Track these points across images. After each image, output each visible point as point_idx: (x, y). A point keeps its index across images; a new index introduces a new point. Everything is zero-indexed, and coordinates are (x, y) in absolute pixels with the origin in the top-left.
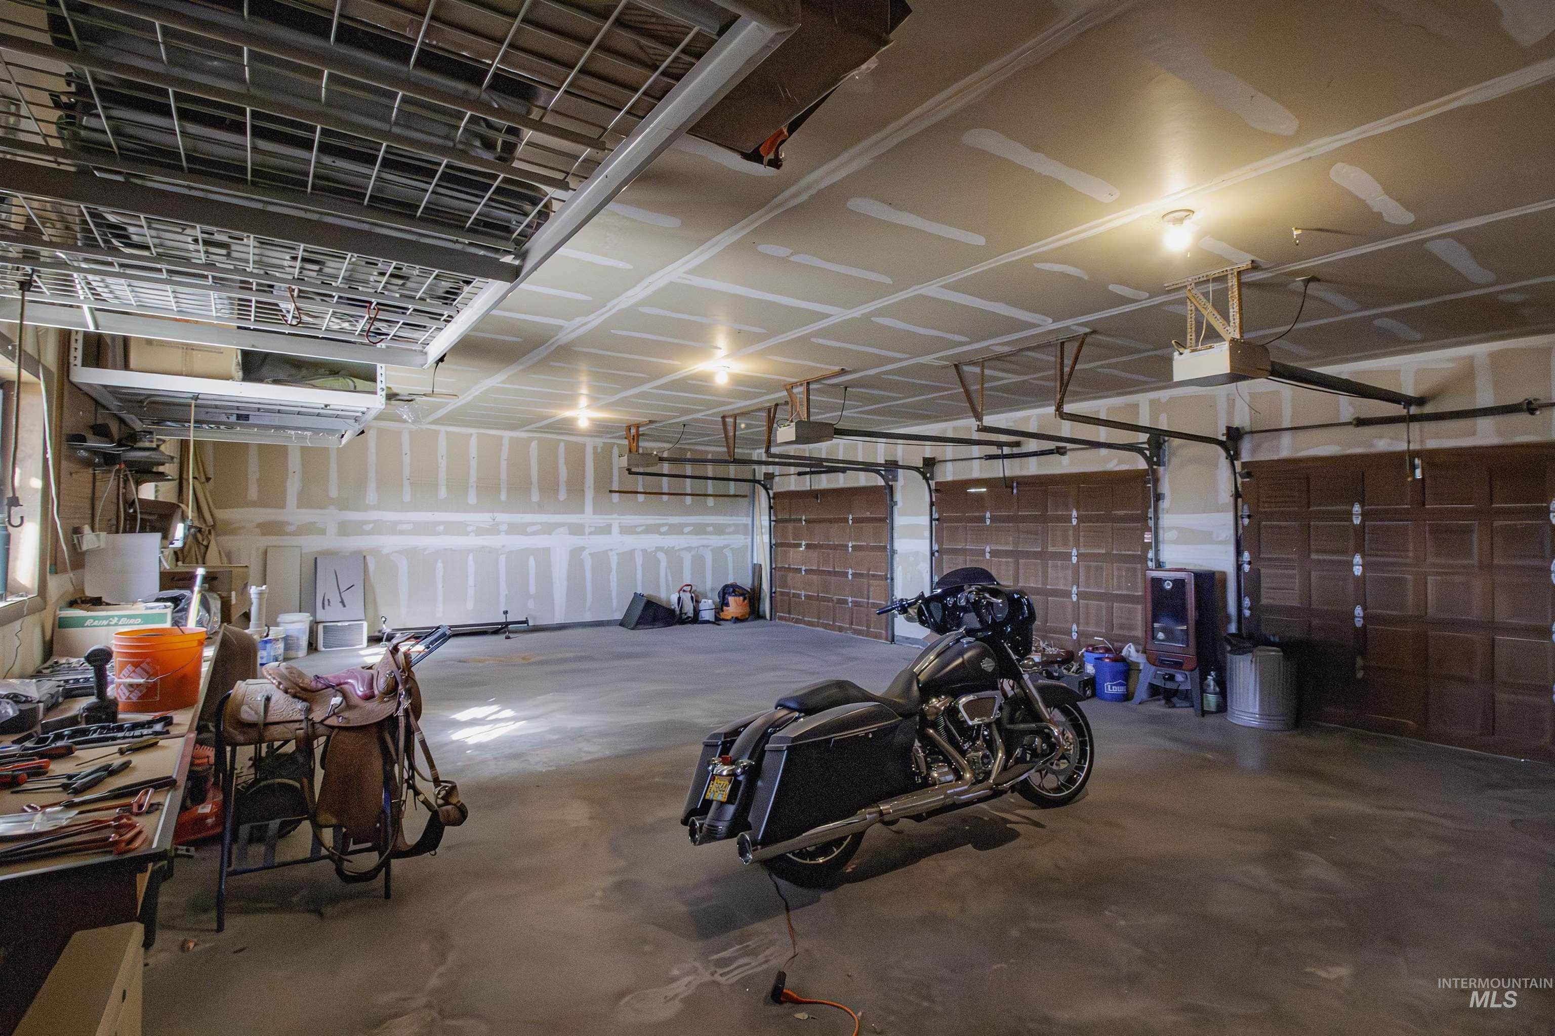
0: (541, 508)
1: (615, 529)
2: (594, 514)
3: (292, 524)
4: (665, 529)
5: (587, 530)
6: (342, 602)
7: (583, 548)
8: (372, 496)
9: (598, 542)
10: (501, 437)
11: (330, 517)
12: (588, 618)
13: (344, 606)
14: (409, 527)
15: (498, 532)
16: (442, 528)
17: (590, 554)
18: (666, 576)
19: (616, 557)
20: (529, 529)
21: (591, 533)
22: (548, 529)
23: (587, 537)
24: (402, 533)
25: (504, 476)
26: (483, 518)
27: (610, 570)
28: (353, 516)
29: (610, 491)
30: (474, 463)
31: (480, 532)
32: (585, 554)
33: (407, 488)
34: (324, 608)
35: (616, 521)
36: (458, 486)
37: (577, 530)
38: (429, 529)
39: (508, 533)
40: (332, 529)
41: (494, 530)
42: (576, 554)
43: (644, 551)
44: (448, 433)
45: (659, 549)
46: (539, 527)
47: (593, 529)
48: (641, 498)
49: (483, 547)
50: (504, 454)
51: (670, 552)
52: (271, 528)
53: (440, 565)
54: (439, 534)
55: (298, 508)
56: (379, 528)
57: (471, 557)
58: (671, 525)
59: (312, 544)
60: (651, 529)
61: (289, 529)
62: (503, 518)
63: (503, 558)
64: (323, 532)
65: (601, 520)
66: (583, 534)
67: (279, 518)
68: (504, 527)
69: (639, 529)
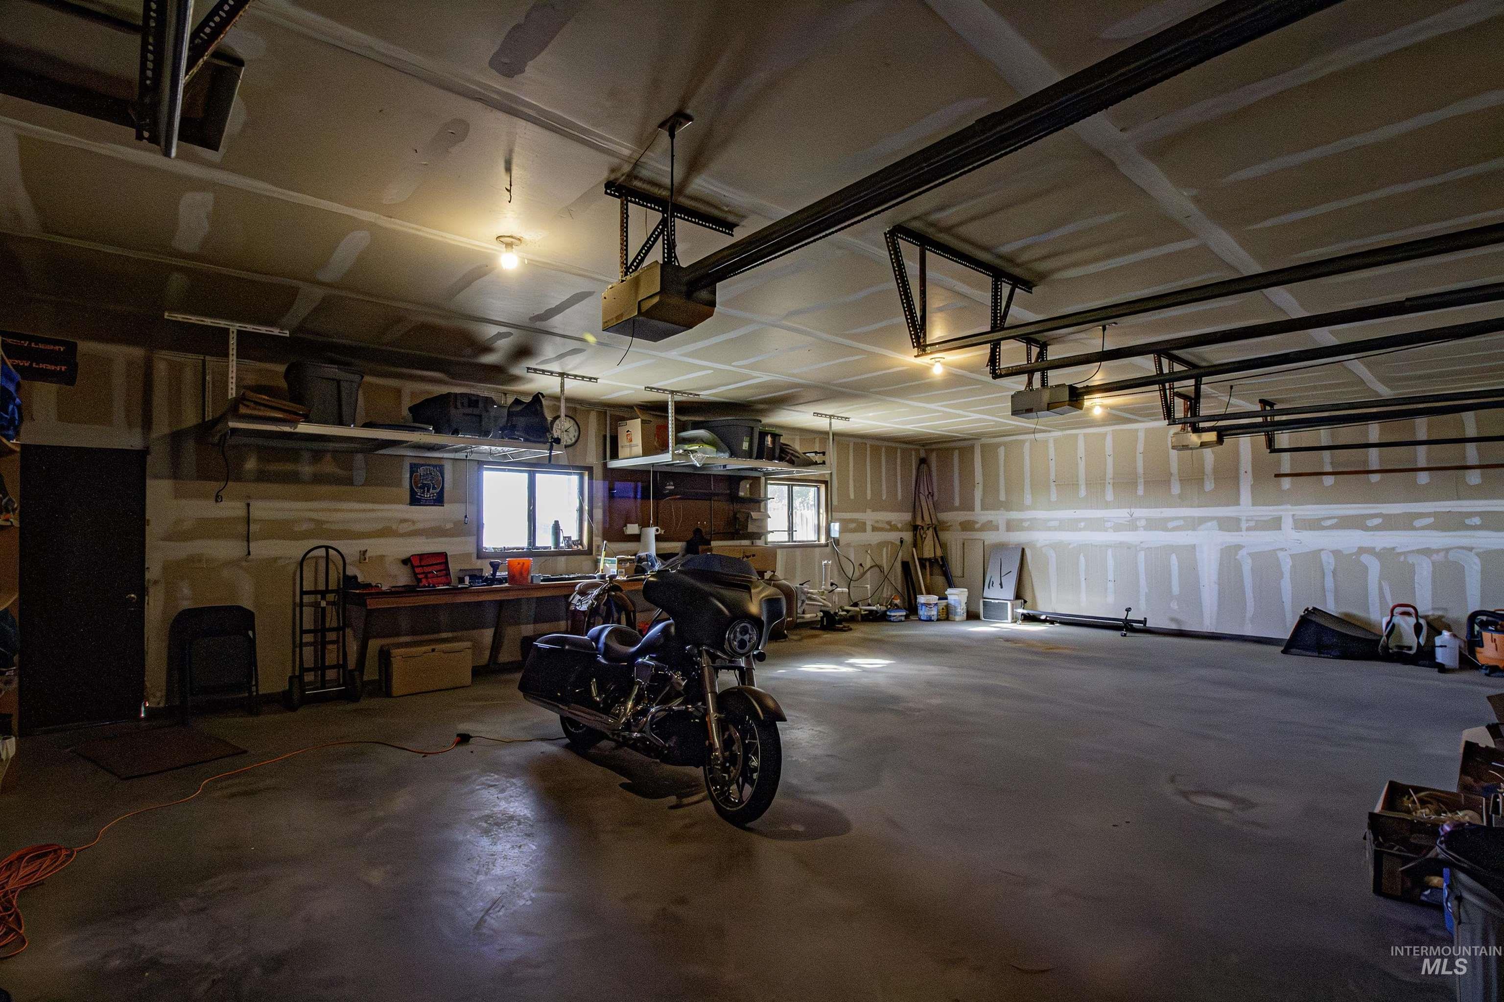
0: (1182, 500)
1: (1287, 523)
2: (1253, 505)
3: (977, 523)
4: (1377, 521)
5: (1244, 525)
6: (1001, 584)
7: (1239, 547)
8: (1028, 499)
9: (1264, 540)
10: (1137, 430)
11: (999, 517)
12: (1249, 630)
13: (1002, 587)
14: (1056, 523)
15: (1135, 528)
16: (1083, 524)
17: (1249, 554)
18: (1381, 589)
19: (1289, 560)
20: (1171, 525)
21: (1249, 529)
22: (1194, 524)
23: (1244, 533)
24: (1049, 529)
25: (1140, 470)
26: (1122, 514)
27: (1281, 575)
28: (1015, 515)
29: (1277, 476)
30: (1110, 461)
31: (1118, 528)
32: (1243, 553)
33: (1053, 489)
34: (989, 587)
35: (1288, 512)
36: (1096, 483)
37: (1230, 525)
38: (1072, 525)
39: (1146, 528)
40: (1002, 526)
41: (1132, 526)
42: (1229, 554)
43: (1336, 553)
44: (1085, 435)
45: (1362, 550)
46: (1182, 522)
47: (1252, 524)
48: (1329, 481)
49: (1121, 543)
50: (1140, 447)
51: (1386, 556)
52: (967, 526)
53: (1082, 559)
54: (1080, 530)
55: (982, 510)
56: (1033, 526)
57: (1110, 552)
58: (1385, 517)
59: (991, 537)
60: (1346, 523)
61: (977, 526)
62: (1141, 513)
63: (1142, 556)
64: (997, 528)
65: (1267, 512)
66: (1239, 529)
67: (971, 518)
68: (1143, 523)
69: (1329, 523)
